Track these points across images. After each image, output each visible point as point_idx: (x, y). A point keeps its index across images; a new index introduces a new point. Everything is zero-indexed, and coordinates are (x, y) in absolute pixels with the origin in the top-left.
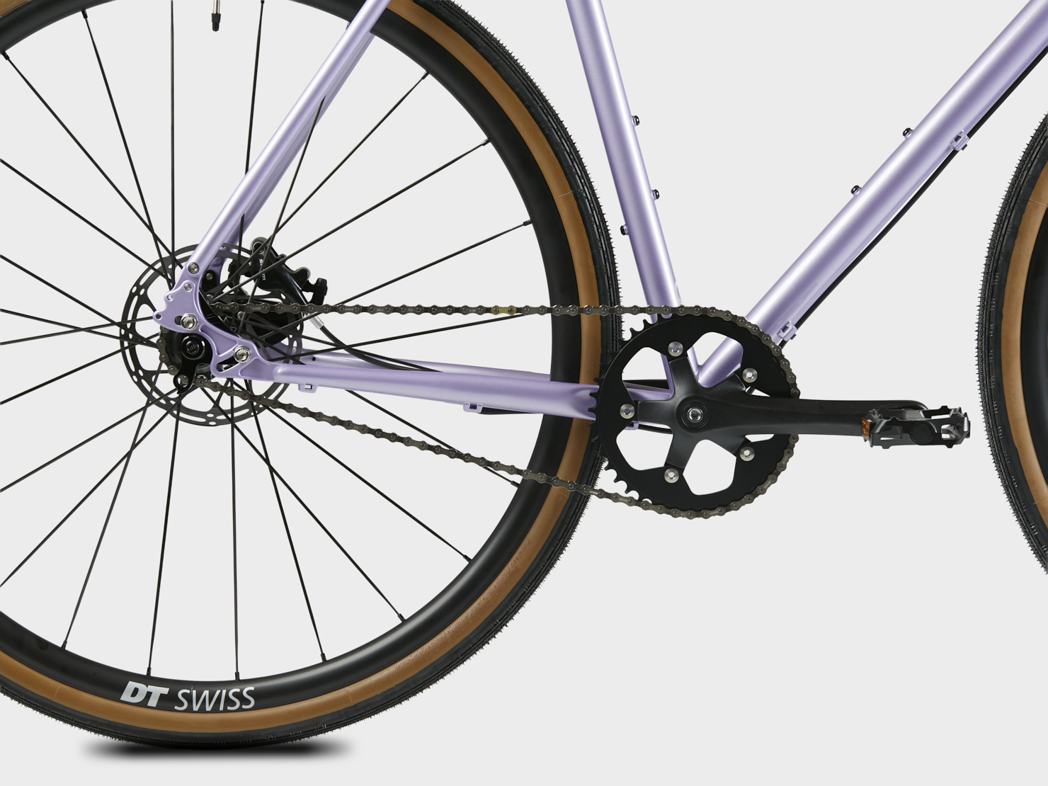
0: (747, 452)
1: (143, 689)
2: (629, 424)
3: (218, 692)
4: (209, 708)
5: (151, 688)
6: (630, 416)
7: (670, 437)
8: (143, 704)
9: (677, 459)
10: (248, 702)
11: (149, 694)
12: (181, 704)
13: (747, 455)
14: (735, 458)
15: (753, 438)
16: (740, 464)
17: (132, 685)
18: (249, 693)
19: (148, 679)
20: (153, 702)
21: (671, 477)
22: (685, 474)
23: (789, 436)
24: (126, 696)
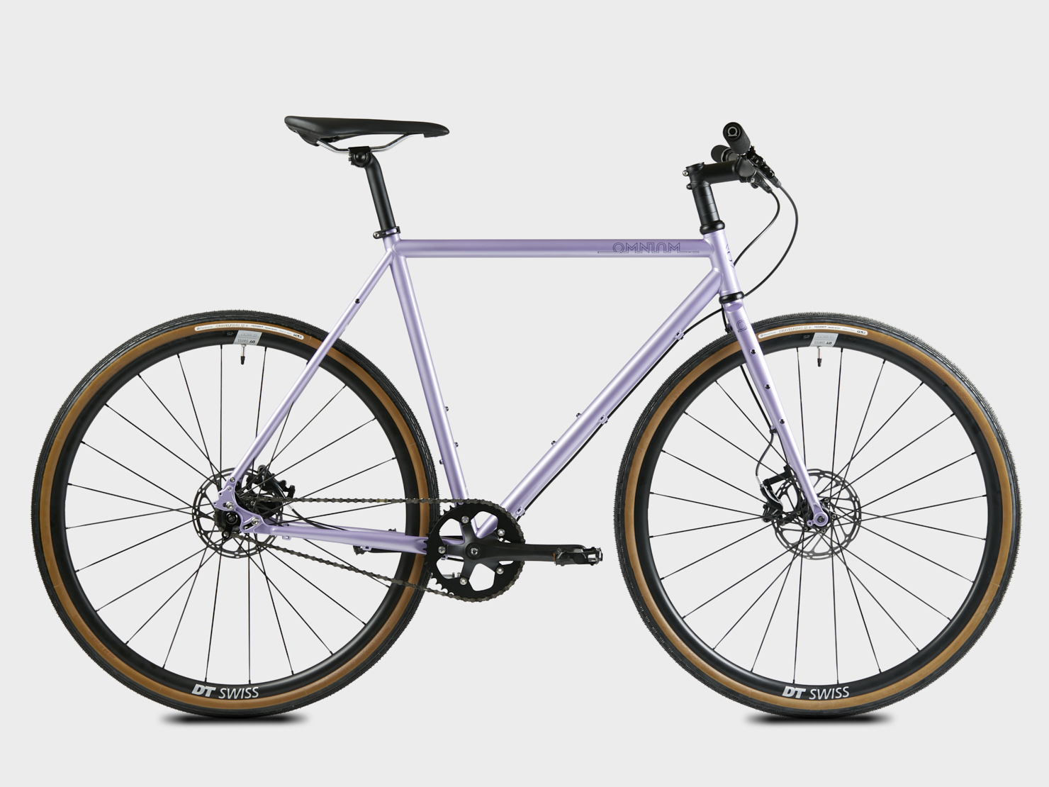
0: (500, 570)
1: (203, 688)
2: (442, 556)
3: (240, 689)
4: (236, 697)
5: (207, 688)
6: (443, 552)
7: (463, 563)
8: (203, 695)
9: (466, 573)
10: (255, 694)
11: (206, 691)
12: (222, 695)
13: (500, 571)
14: (494, 573)
15: (503, 563)
16: (497, 575)
17: (197, 686)
18: (255, 690)
19: (205, 683)
20: (208, 694)
21: (463, 582)
22: (470, 581)
23: (520, 562)
24: (195, 692)
